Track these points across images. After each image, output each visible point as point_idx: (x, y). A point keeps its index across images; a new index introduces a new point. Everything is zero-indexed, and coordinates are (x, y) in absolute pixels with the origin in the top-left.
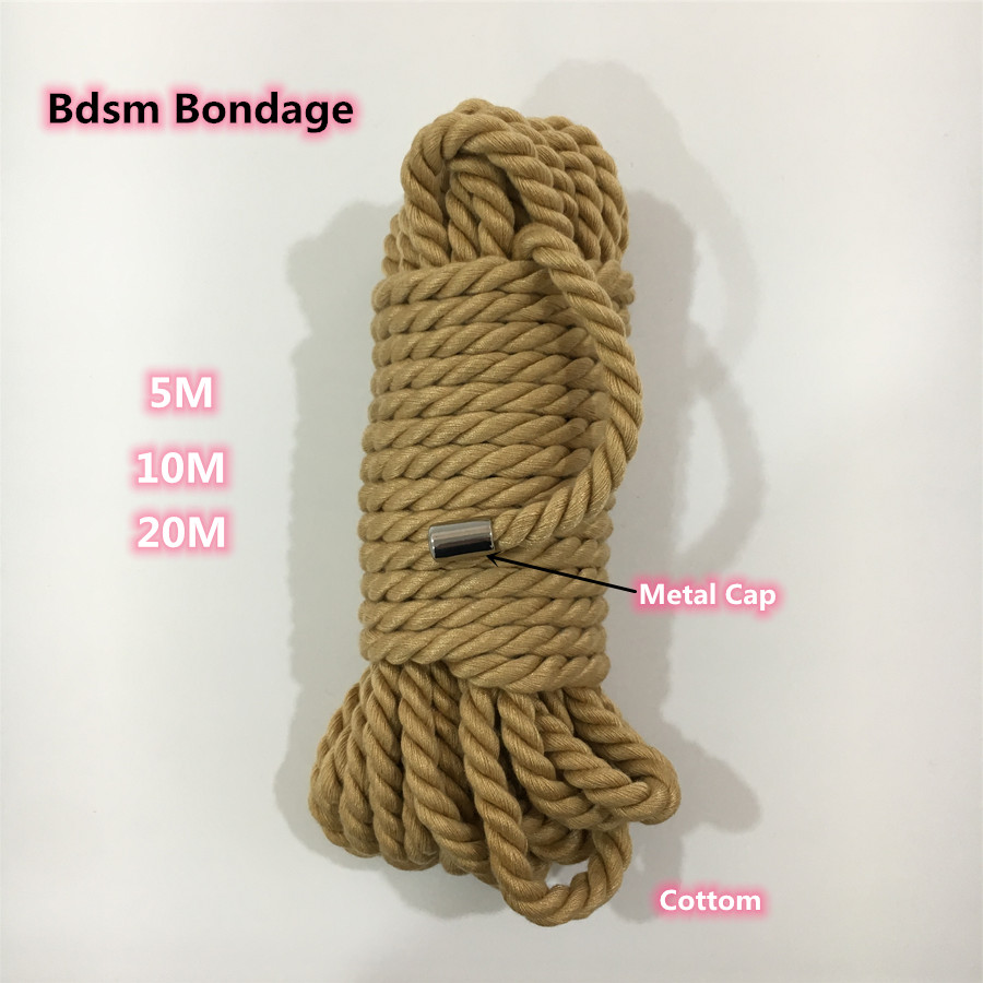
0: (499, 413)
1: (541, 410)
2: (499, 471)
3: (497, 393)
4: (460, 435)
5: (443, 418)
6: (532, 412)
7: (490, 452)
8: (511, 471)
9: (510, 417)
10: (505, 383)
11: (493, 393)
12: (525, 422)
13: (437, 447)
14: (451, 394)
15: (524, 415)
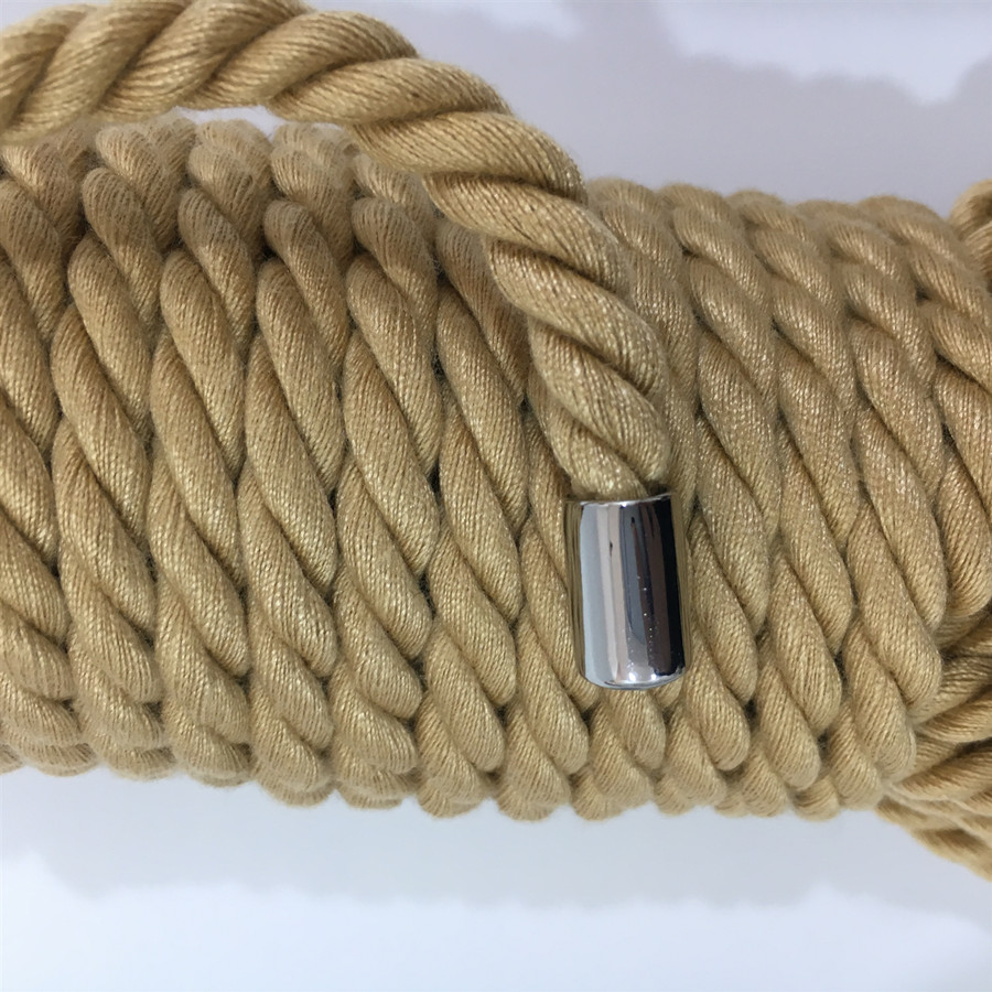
0: (244, 456)
1: (240, 331)
2: (421, 464)
3: (181, 459)
4: (309, 574)
5: (256, 623)
6: (245, 357)
7: (365, 489)
8: (425, 428)
9: (260, 422)
10: (152, 434)
11: (182, 472)
12: (274, 378)
13: (339, 640)
14: (181, 599)
15: (252, 381)
